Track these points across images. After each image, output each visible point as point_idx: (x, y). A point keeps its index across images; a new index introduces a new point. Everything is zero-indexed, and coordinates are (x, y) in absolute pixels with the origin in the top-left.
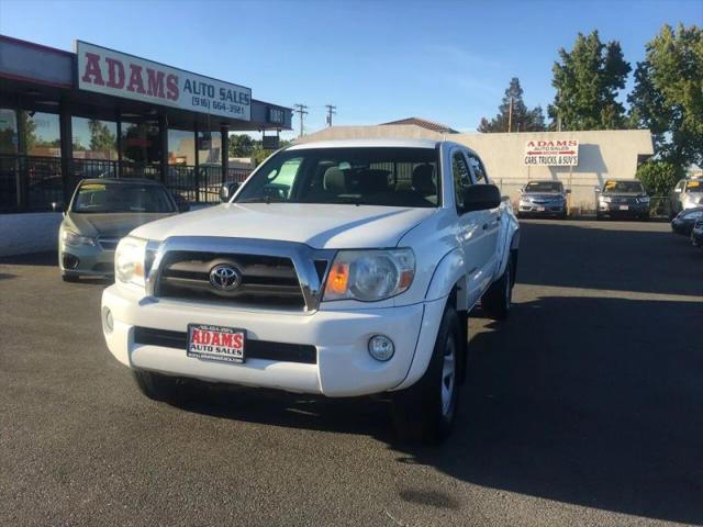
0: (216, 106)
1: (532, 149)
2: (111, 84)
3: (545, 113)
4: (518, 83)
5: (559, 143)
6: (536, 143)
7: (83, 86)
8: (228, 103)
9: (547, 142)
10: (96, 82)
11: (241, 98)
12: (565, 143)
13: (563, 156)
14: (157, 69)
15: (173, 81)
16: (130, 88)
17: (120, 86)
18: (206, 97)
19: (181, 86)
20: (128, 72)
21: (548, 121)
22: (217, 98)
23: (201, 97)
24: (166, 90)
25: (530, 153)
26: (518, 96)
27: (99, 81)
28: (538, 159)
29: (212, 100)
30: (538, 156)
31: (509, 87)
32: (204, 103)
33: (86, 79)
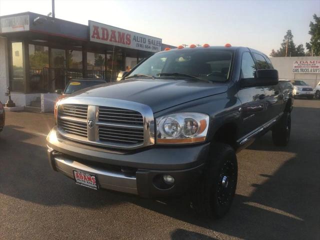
0: (147, 47)
1: (297, 65)
2: (103, 39)
3: (305, 47)
4: (290, 32)
5: (311, 62)
6: (299, 62)
7: (92, 40)
8: (152, 45)
9: (305, 62)
10: (97, 38)
11: (157, 43)
12: (314, 62)
13: (312, 68)
14: (122, 32)
15: (128, 37)
16: (111, 40)
17: (107, 39)
18: (142, 43)
19: (132, 39)
20: (110, 33)
21: (306, 51)
22: (147, 43)
23: (140, 43)
24: (125, 40)
25: (295, 67)
26: (291, 39)
27: (98, 37)
28: (299, 70)
29: (144, 44)
30: (300, 68)
31: (286, 34)
32: (141, 46)
33: (93, 37)
